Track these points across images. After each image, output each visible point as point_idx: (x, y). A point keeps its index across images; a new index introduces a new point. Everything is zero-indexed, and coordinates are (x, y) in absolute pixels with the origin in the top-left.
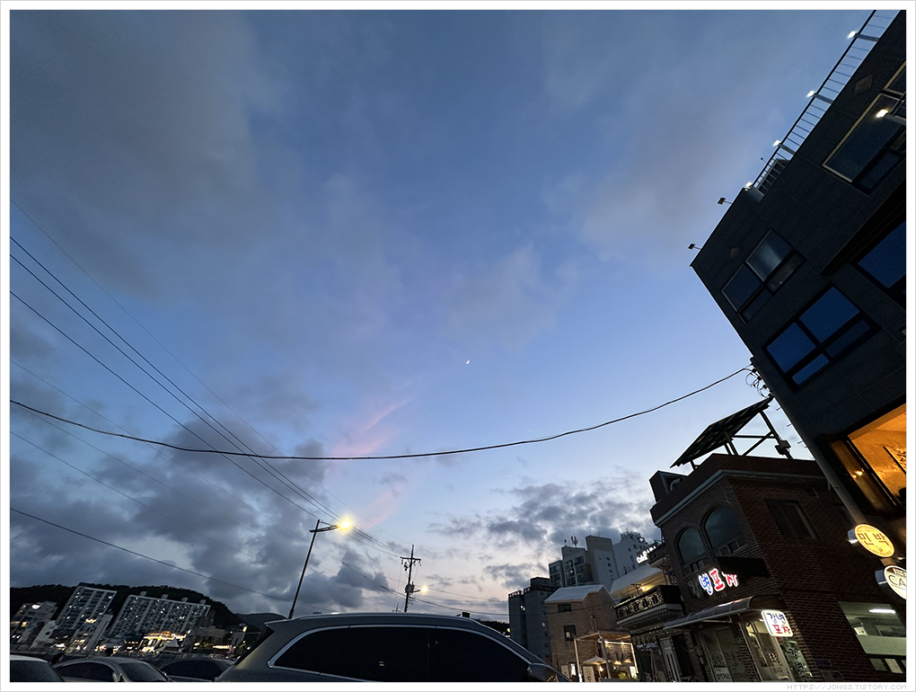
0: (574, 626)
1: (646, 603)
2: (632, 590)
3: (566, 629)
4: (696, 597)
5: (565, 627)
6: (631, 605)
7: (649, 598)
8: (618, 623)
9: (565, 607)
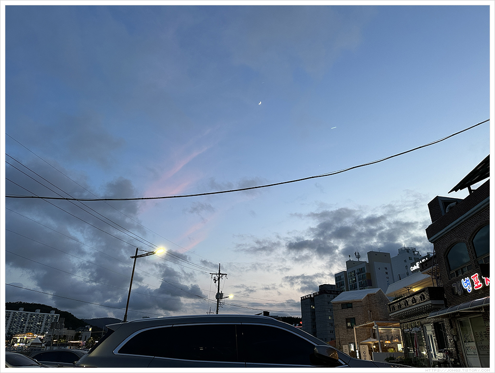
0: (354, 318)
1: (414, 301)
2: (405, 291)
3: (347, 320)
4: (458, 294)
5: (346, 319)
6: (402, 302)
7: (417, 297)
8: (390, 315)
9: (347, 305)
